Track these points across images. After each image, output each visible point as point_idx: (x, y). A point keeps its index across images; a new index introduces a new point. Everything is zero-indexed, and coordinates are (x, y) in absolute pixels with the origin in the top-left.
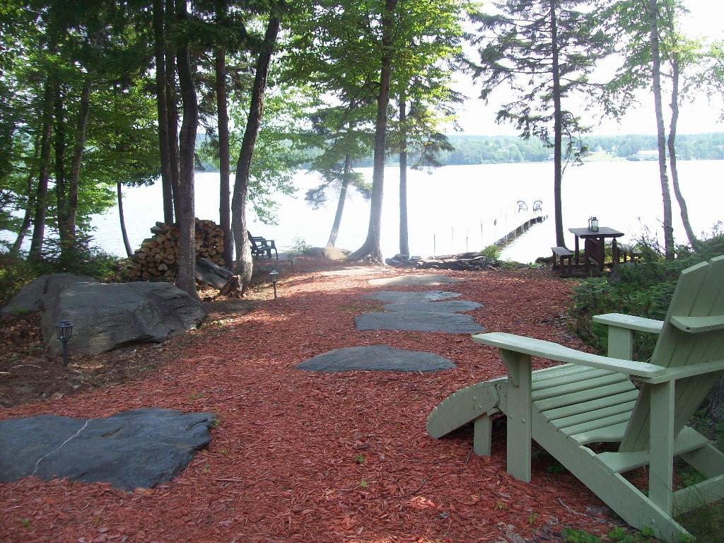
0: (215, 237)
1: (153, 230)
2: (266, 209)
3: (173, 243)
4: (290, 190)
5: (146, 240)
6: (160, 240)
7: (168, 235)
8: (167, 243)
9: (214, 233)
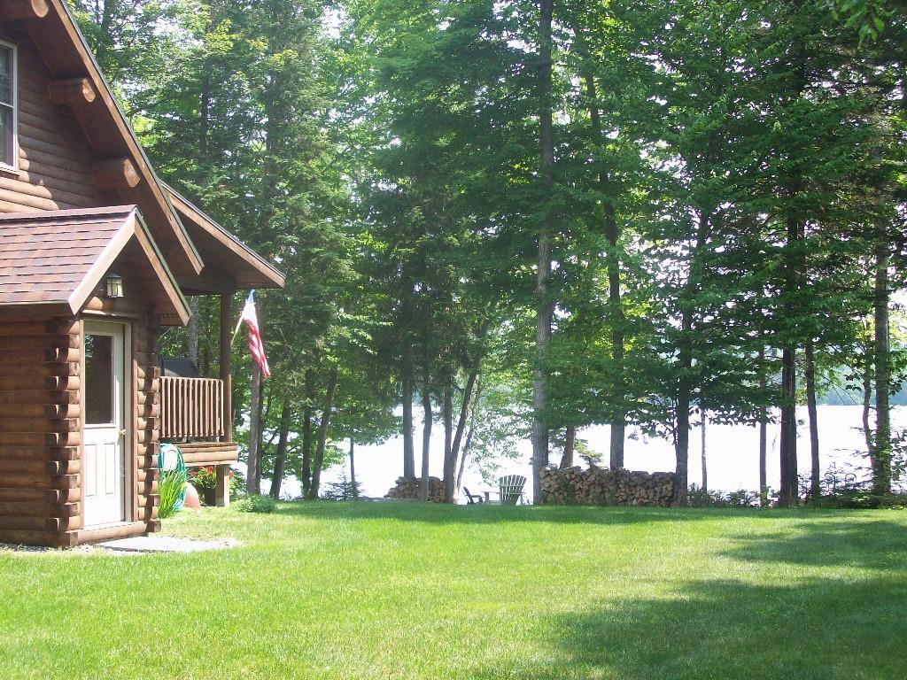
0: (439, 489)
1: (397, 482)
2: (491, 472)
3: (410, 492)
4: (514, 455)
5: (392, 489)
6: (401, 489)
7: (407, 486)
8: (406, 491)
9: (438, 486)
